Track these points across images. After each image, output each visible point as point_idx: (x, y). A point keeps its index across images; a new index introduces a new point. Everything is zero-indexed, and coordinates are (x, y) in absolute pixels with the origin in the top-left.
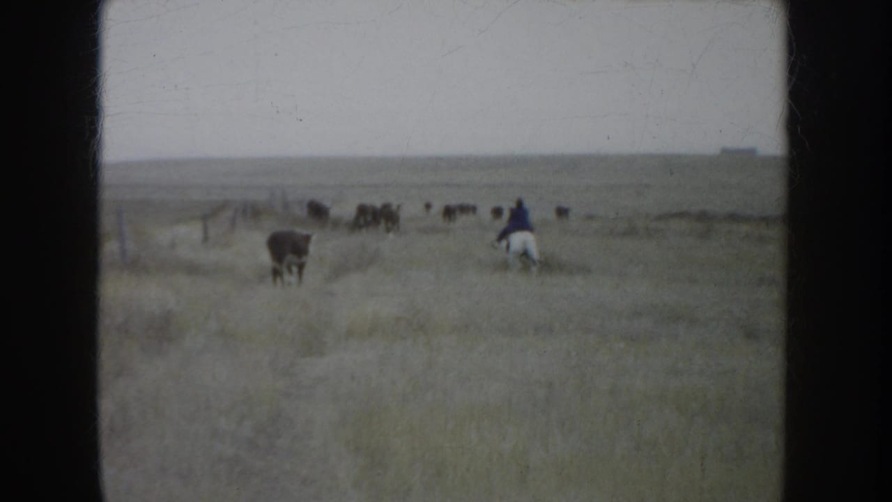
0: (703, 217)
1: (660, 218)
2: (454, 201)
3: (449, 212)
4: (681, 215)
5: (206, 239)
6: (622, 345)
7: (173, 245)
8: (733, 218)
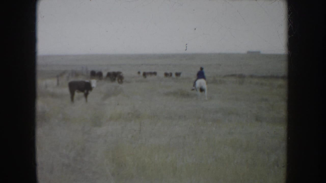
0: (241, 76)
1: (225, 76)
2: (148, 71)
3: (145, 74)
4: (233, 75)
5: (58, 84)
6: (211, 123)
7: (46, 86)
8: (252, 76)
